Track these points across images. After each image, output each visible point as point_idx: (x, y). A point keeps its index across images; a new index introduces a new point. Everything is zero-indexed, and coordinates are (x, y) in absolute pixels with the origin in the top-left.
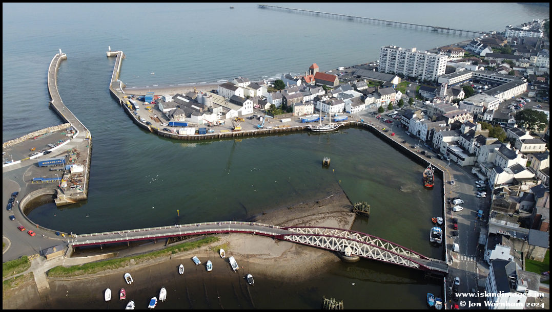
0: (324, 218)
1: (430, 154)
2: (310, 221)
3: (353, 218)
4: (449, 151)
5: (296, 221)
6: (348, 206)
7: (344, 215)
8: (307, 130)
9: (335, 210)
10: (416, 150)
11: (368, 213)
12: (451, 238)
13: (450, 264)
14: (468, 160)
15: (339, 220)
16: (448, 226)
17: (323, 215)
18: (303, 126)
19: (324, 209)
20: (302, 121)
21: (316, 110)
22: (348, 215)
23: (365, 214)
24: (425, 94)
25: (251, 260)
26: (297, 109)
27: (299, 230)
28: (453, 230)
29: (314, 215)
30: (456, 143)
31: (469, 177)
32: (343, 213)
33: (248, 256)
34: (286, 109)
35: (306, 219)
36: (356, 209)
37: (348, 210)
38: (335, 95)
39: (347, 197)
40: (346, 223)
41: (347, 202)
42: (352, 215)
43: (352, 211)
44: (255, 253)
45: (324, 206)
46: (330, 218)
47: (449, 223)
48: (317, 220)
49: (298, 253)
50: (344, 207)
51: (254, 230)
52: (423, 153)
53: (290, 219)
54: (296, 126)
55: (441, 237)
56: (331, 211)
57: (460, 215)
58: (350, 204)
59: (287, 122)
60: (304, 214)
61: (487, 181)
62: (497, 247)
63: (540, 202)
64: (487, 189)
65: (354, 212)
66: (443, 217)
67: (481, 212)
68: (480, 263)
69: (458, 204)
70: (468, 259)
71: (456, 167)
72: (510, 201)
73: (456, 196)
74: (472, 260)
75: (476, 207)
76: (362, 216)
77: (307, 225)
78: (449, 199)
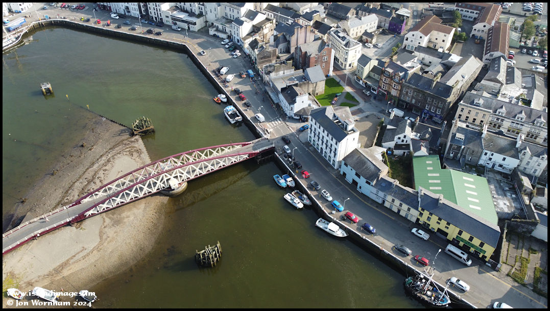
0: (109, 161)
2: (95, 174)
3: (140, 141)
4: (175, 19)
5: (77, 184)
6: (122, 132)
7: (128, 144)
9: (113, 144)
10: (140, 31)
11: (152, 127)
13: (268, 136)
14: (199, 22)
15: (128, 153)
16: (236, 100)
17: (104, 158)
19: (98, 149)
22: (132, 142)
23: (148, 130)
25: (66, 272)
27: (97, 195)
28: (244, 102)
29: (93, 164)
30: (176, 9)
31: (212, 40)
32: (124, 142)
33: (57, 271)
35: (89, 175)
36: (135, 130)
37: (128, 136)
39: (112, 121)
40: (139, 152)
41: (117, 128)
42: (137, 140)
43: (132, 135)
44: (64, 260)
45: (95, 147)
46: (116, 157)
47: (235, 97)
48: (104, 168)
49: (117, 222)
50: (119, 135)
51: (36, 233)
52: (150, 32)
55: (238, 114)
56: (109, 147)
57: (236, 84)
58: (124, 128)
60: (80, 170)
61: (229, 37)
62: (298, 99)
63: (293, 40)
64: (235, 46)
65: (136, 135)
66: (224, 93)
67: (251, 72)
68: (288, 121)
69: (227, 73)
70: (276, 122)
71: (192, 34)
72: (270, 49)
73: (217, 66)
74: (279, 122)
75: (242, 68)
76: (146, 134)
77: (97, 181)
78: (214, 72)
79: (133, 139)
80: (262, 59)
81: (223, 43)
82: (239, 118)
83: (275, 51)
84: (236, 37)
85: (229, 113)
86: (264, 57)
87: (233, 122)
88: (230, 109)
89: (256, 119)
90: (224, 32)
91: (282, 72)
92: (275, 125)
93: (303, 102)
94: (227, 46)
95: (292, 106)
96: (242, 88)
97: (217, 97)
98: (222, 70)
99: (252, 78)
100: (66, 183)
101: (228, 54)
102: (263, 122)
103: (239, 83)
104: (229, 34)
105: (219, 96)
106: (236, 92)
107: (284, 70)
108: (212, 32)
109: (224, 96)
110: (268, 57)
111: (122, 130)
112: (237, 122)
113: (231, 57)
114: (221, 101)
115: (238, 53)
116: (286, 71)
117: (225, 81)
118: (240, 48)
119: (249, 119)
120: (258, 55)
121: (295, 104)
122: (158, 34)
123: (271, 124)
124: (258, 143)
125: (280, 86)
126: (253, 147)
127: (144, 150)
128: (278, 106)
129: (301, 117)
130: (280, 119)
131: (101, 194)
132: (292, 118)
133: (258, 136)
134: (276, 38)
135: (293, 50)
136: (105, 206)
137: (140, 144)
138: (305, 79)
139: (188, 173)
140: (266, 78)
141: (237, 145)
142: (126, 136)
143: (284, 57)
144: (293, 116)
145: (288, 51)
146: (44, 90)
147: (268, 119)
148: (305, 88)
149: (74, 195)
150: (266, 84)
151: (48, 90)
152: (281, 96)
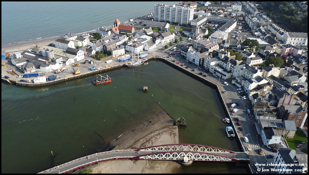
0: (159, 134)
1: (205, 74)
2: (151, 138)
3: (177, 129)
4: (216, 71)
5: (141, 140)
6: (171, 121)
7: (171, 129)
8: (125, 66)
9: (164, 126)
10: (196, 72)
11: (185, 124)
12: (240, 132)
13: (247, 153)
14: (228, 75)
15: (169, 133)
16: (235, 124)
17: (157, 132)
18: (122, 64)
19: (157, 126)
20: (120, 61)
21: (127, 52)
22: (173, 128)
23: (183, 125)
24: (187, 34)
26: (114, 53)
27: (148, 149)
28: (239, 127)
29: (152, 133)
30: (218, 65)
31: (232, 86)
32: (170, 127)
34: (107, 53)
35: (148, 138)
36: (177, 123)
37: (172, 124)
38: (136, 40)
39: (168, 114)
40: (175, 135)
41: (168, 118)
42: (176, 128)
43: (175, 124)
45: (156, 124)
46: (163, 133)
47: (235, 122)
48: (156, 137)
49: (152, 168)
50: (169, 122)
51: (116, 157)
52: (201, 74)
53: (137, 139)
54: (117, 65)
55: (234, 133)
56: (162, 127)
57: (238, 115)
58: (172, 119)
59: (110, 63)
60: (145, 133)
61: (242, 87)
62: (273, 137)
63: (281, 100)
64: (244, 93)
65: (176, 125)
66: (229, 118)
67: (249, 111)
68: (263, 148)
69: (235, 107)
70: (255, 146)
71: (222, 81)
72: (265, 102)
73: (230, 101)
74: (257, 146)
75: (244, 107)
76: (181, 127)
77: (151, 142)
78: (227, 104)
79: (174, 127)
80: (258, 105)
81: (237, 90)
82: (233, 135)
83: (267, 104)
84: (246, 89)
85: (229, 130)
86: (260, 105)
87: (229, 136)
88: (230, 128)
89: (243, 140)
90: (240, 84)
91: (268, 117)
92: (254, 147)
93: (276, 140)
94: (239, 92)
95: (268, 140)
96: (241, 119)
97: (225, 119)
98: (232, 105)
99: (249, 115)
100: (137, 138)
101: (239, 97)
102: (247, 143)
103: (240, 115)
104: (243, 85)
105: (226, 118)
106: (236, 120)
107: (269, 117)
108: (233, 82)
109: (229, 120)
110: (262, 106)
111: (171, 120)
112: (232, 137)
113: (240, 99)
114: (226, 122)
115: (244, 97)
116: (270, 117)
117: (232, 112)
118: (247, 96)
119: (239, 138)
120: (256, 103)
121: (271, 140)
122: (205, 76)
123: (252, 146)
124: (240, 155)
125: (264, 125)
126: (236, 155)
127: (177, 135)
128: (260, 137)
129: (273, 148)
130: (258, 144)
131: (150, 150)
132: (267, 147)
133: (241, 150)
134: (270, 96)
135: (279, 106)
136: (149, 157)
137: (176, 131)
138: (282, 126)
139: (195, 156)
140: (257, 117)
141: (227, 151)
142: (171, 124)
143: (272, 108)
144: (268, 146)
145: (276, 105)
146: (144, 89)
147: (250, 142)
148: (280, 132)
149: (138, 145)
150: (256, 121)
151: (146, 89)
152: (263, 132)
